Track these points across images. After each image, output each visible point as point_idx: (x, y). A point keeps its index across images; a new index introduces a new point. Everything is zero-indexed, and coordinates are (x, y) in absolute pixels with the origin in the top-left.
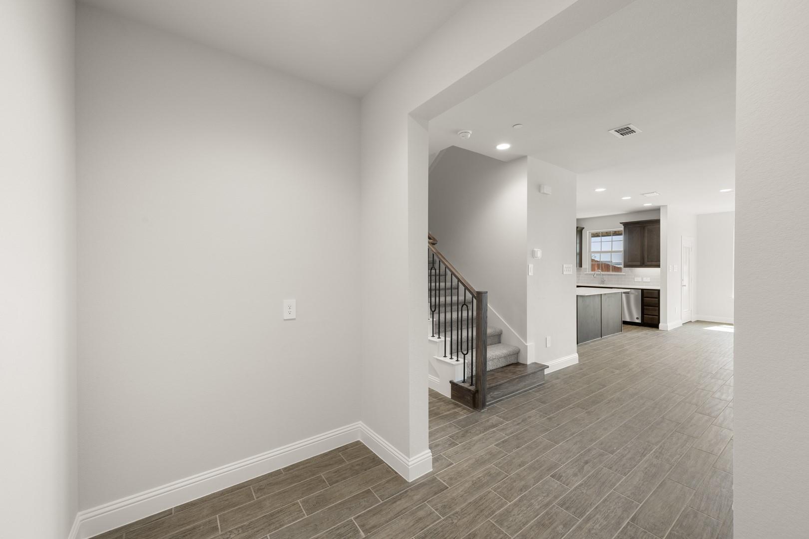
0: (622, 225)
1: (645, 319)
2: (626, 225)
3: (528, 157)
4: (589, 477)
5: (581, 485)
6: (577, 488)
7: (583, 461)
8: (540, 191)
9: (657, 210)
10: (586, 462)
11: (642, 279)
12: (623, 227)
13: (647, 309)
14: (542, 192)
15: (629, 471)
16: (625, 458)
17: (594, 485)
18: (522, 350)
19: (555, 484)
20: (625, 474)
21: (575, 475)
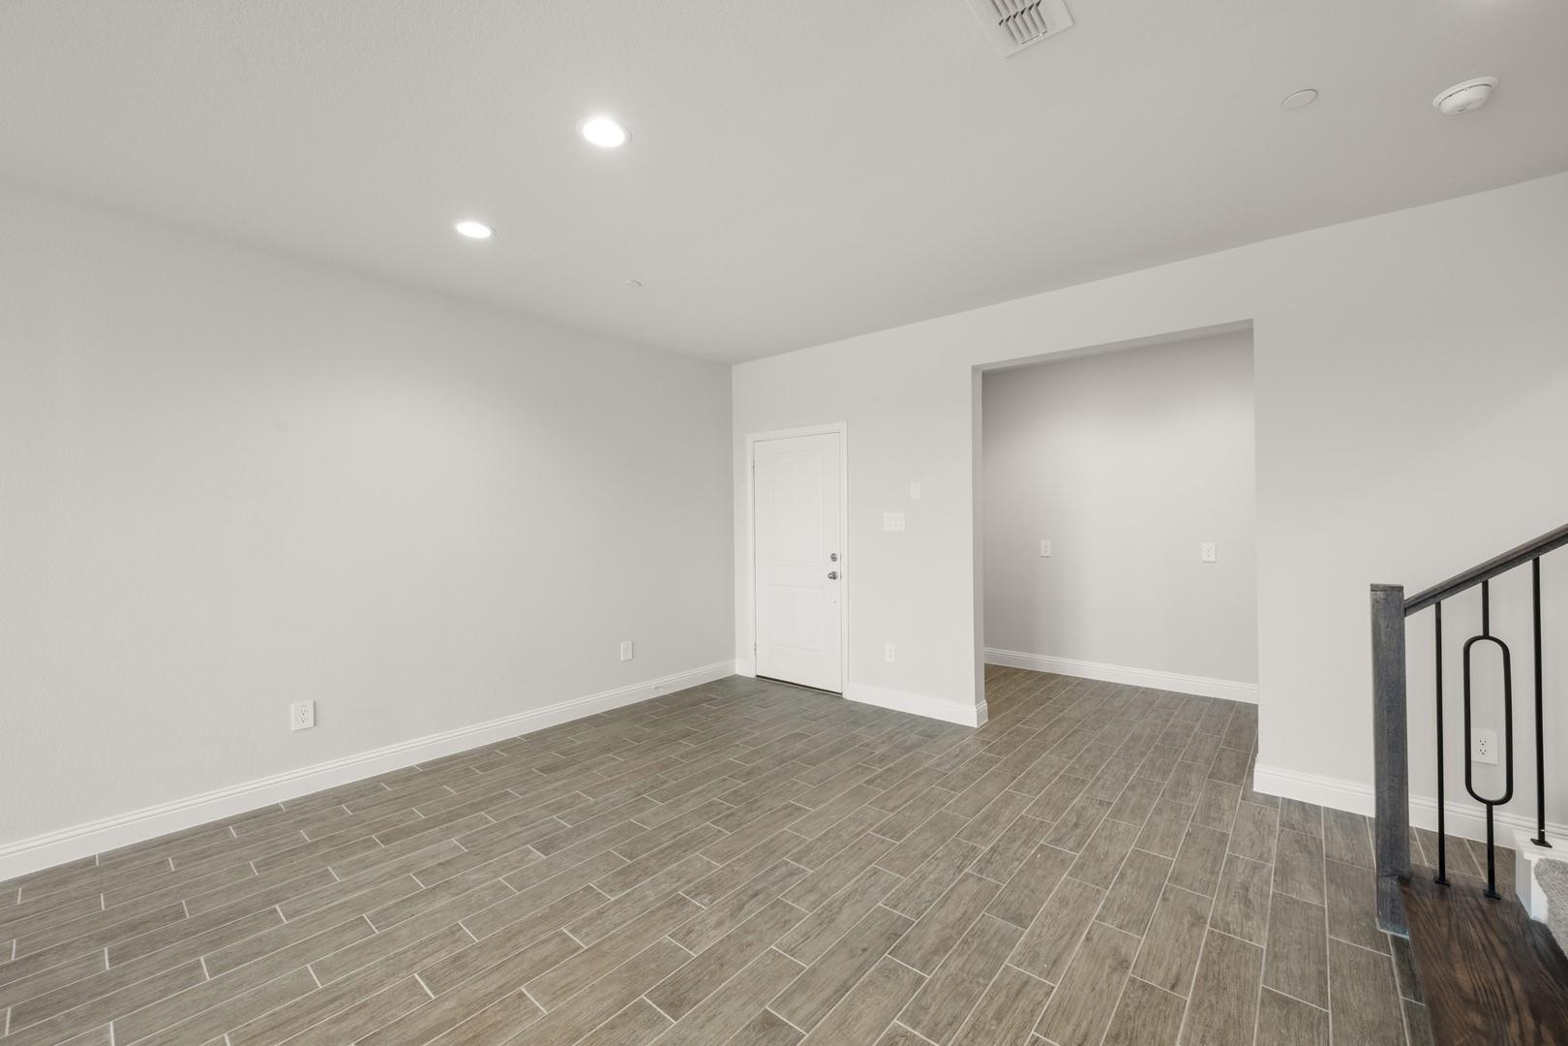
4: (1067, 808)
5: (1073, 799)
6: (1077, 795)
7: (1082, 827)
10: (1076, 825)
15: (1017, 821)
16: (1022, 840)
17: (1057, 800)
19: (1101, 796)
20: (1022, 817)
21: (1084, 808)
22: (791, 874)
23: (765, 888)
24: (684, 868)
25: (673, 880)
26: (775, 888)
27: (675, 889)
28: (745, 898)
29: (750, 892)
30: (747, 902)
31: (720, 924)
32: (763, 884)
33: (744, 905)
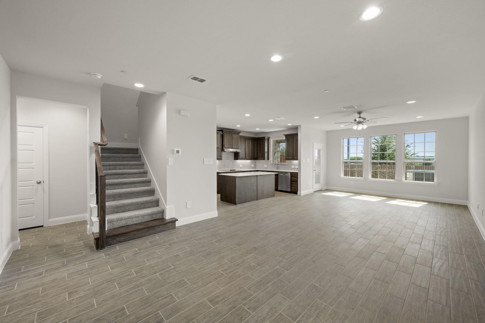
0: (284, 136)
1: (292, 189)
2: (286, 136)
3: (167, 93)
8: (179, 114)
9: (296, 128)
11: (295, 167)
12: (285, 137)
13: (293, 184)
14: (181, 114)
18: (164, 209)
22: (226, 270)
23: (235, 266)
24: (260, 274)
25: (262, 270)
26: (232, 266)
27: (261, 268)
28: (241, 264)
29: (239, 266)
30: (240, 263)
31: (248, 259)
32: (235, 268)
33: (241, 263)
